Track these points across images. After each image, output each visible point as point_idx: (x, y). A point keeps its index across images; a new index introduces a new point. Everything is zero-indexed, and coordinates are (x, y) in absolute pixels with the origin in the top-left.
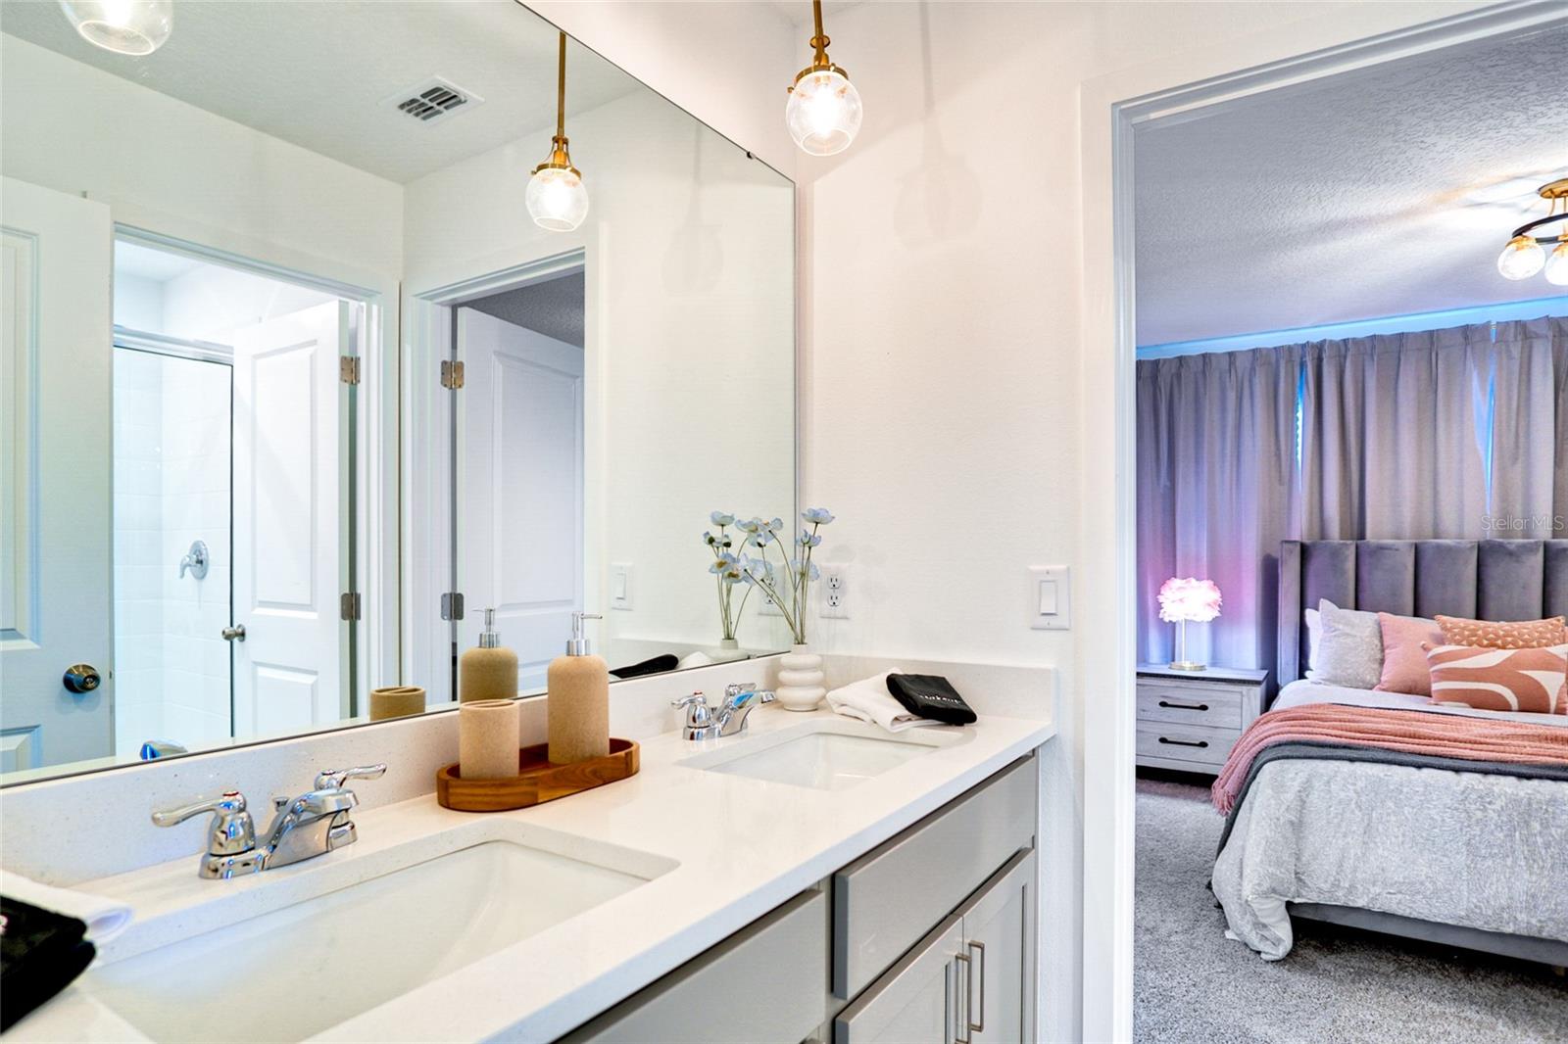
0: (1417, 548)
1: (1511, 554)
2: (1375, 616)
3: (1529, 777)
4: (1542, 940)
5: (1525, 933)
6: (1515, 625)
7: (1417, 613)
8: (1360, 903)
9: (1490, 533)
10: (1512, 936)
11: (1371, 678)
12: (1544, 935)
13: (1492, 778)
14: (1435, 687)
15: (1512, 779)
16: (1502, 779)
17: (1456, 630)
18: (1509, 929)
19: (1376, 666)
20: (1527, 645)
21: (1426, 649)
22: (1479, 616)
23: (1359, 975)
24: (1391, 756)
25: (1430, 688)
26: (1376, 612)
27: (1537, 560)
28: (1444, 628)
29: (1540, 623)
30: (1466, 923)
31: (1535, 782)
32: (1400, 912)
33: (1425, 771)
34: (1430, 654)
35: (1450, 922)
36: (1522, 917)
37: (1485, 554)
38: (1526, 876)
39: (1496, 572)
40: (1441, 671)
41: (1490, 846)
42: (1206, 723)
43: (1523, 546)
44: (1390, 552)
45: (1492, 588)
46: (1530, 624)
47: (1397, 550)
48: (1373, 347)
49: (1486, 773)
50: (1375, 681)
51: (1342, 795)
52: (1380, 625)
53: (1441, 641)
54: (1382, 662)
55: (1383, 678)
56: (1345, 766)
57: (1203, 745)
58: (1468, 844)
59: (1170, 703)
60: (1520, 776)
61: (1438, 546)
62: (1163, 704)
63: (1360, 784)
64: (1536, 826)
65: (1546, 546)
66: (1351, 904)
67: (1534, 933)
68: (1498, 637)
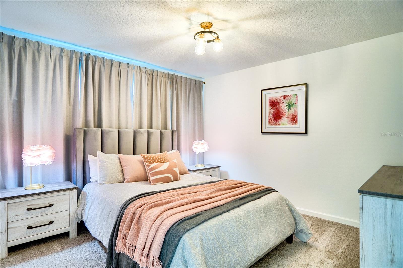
14: (152, 179)
17: (148, 158)
19: (121, 174)
34: (150, 167)
37: (136, 133)
42: (53, 212)
44: (112, 132)
47: (114, 132)
57: (51, 222)
59: (33, 207)
62: (29, 209)
65: (148, 131)
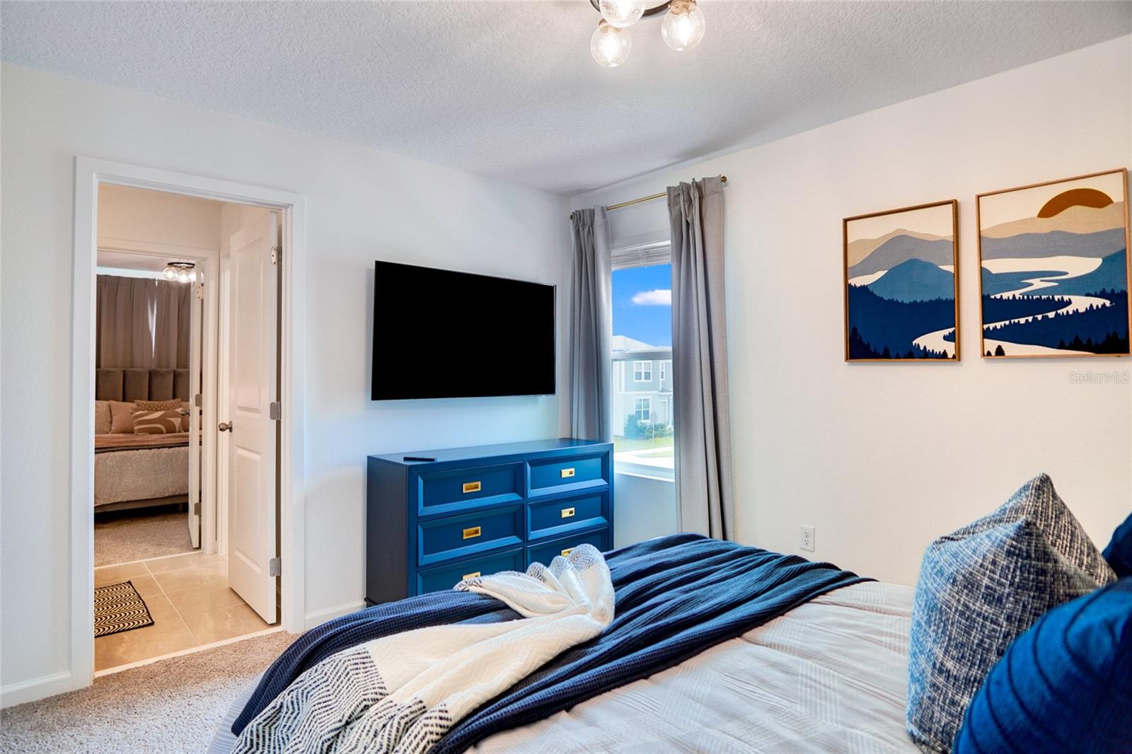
0: (124, 372)
1: (162, 375)
2: (108, 402)
3: (172, 447)
4: (177, 496)
5: (171, 494)
6: (165, 402)
7: (124, 400)
8: (119, 500)
9: (153, 367)
10: (168, 497)
11: (107, 429)
12: (177, 494)
13: (161, 449)
14: (136, 428)
15: (167, 449)
16: (164, 449)
17: (142, 405)
18: (167, 495)
19: (109, 424)
20: (168, 409)
21: (132, 413)
22: (150, 399)
23: (120, 525)
24: (128, 448)
25: (133, 428)
26: (108, 400)
27: (171, 377)
28: (138, 405)
29: (173, 401)
30: (154, 497)
31: (174, 449)
32: (133, 499)
33: (140, 451)
35: (149, 497)
36: (170, 489)
37: (152, 374)
38: (171, 476)
39: (156, 382)
40: (138, 422)
41: (161, 470)
43: (166, 372)
45: (154, 389)
46: (169, 401)
48: (106, 280)
49: (159, 448)
50: (108, 430)
51: (111, 464)
52: (110, 406)
53: (137, 410)
54: (111, 422)
55: (113, 428)
56: (111, 454)
58: (154, 471)
60: (169, 447)
61: (134, 372)
63: (117, 459)
64: (174, 461)
65: (175, 372)
66: (116, 501)
67: (174, 494)
68: (158, 407)
